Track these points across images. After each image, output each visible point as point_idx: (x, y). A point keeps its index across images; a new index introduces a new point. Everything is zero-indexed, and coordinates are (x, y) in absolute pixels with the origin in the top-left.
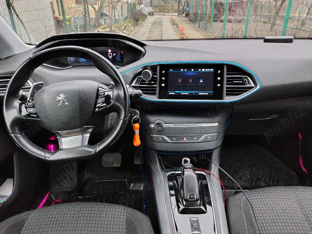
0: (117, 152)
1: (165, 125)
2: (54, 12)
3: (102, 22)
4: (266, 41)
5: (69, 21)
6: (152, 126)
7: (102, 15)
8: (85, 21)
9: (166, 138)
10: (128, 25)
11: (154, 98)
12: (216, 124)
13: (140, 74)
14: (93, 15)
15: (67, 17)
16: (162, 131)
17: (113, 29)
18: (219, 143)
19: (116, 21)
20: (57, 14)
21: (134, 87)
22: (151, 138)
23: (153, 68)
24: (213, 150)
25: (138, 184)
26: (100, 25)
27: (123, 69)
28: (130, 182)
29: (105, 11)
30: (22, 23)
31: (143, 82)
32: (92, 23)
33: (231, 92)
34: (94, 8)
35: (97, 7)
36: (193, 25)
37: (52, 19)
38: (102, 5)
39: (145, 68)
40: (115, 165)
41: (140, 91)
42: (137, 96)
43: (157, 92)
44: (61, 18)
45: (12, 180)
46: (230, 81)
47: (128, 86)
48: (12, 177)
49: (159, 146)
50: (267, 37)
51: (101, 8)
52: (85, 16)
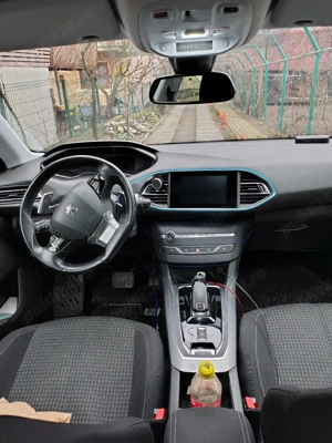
0: (129, 271)
1: (177, 236)
2: (54, 102)
3: (116, 110)
4: (298, 141)
5: (73, 111)
6: (164, 236)
7: (116, 102)
8: (94, 112)
9: (178, 249)
10: (150, 115)
11: (165, 208)
12: (232, 235)
13: (150, 182)
14: (103, 102)
15: (71, 107)
16: (173, 242)
17: (130, 120)
18: (236, 254)
19: (135, 109)
20: (57, 104)
21: (144, 196)
22: (163, 250)
23: (164, 176)
24: (229, 262)
25: (153, 310)
26: (113, 116)
27: (134, 177)
28: (144, 306)
29: (120, 96)
30: (16, 118)
31: (153, 191)
32: (103, 113)
33: (246, 200)
34: (105, 92)
35: (109, 91)
36: (239, 111)
37: (52, 110)
38: (115, 88)
39: (156, 176)
40: (127, 286)
41: (148, 200)
42: (146, 205)
43: (168, 201)
44: (63, 107)
45: (15, 299)
46: (244, 188)
47: (137, 195)
48: (16, 295)
49: (172, 258)
50: (298, 137)
51: (114, 92)
52: (93, 104)
